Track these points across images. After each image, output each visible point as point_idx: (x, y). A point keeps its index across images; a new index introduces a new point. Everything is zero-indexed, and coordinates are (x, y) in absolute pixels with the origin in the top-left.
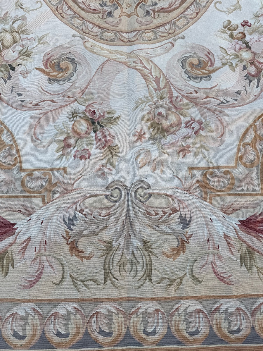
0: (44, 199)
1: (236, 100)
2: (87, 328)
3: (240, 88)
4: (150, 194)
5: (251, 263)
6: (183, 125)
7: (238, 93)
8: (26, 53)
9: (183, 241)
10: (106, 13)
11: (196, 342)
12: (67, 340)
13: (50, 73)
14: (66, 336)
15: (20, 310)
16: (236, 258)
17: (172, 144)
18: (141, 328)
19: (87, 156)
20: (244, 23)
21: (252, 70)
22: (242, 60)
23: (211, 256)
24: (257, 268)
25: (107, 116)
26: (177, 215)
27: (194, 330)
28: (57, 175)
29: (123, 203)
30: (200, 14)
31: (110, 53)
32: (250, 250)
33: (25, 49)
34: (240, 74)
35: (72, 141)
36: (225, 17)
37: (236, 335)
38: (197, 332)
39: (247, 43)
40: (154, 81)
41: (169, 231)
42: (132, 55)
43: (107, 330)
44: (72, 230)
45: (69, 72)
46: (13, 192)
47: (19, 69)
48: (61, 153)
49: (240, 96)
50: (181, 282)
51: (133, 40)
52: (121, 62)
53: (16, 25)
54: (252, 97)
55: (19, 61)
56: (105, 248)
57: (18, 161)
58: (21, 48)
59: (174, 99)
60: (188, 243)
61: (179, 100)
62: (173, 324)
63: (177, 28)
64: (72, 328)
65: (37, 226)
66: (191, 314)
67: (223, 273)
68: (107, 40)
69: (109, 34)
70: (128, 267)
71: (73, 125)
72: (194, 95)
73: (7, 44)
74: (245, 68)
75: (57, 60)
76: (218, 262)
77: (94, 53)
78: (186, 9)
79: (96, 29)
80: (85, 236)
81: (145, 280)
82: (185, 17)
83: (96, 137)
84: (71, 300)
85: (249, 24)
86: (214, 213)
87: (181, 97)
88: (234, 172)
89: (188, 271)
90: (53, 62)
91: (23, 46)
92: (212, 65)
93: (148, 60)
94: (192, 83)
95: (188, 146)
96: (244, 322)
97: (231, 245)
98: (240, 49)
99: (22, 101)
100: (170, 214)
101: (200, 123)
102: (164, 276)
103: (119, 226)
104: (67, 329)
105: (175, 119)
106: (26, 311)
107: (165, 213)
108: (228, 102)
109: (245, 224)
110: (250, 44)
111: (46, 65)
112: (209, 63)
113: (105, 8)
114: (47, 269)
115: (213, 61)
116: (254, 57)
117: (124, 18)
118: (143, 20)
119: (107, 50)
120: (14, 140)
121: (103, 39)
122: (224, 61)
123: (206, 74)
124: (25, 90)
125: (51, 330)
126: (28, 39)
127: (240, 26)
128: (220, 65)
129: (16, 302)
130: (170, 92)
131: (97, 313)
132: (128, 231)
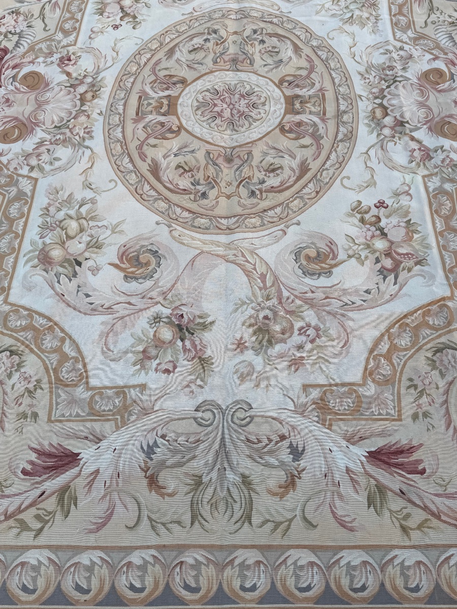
0: (116, 424)
1: (364, 301)
2: (168, 581)
3: (371, 286)
4: (252, 417)
5: (382, 504)
6: (296, 332)
7: (368, 292)
8: (97, 244)
9: (293, 476)
10: (200, 194)
11: (307, 600)
12: (143, 595)
13: (126, 269)
14: (141, 590)
15: (84, 559)
16: (362, 499)
17: (281, 356)
18: (237, 584)
19: (171, 369)
20: (378, 205)
21: (388, 263)
22: (374, 251)
23: (329, 494)
24: (390, 511)
25: (198, 320)
26: (286, 443)
27: (305, 585)
28: (133, 393)
29: (217, 427)
30: (321, 194)
31: (204, 243)
32: (381, 489)
33: (95, 240)
34: (371, 269)
35: (153, 352)
36: (353, 197)
37: (360, 594)
38: (309, 588)
39: (381, 230)
40: (259, 278)
41: (276, 463)
42: (232, 246)
43: (193, 585)
44: (152, 459)
45: (150, 268)
46: (78, 415)
47: (87, 264)
48: (138, 367)
49: (370, 296)
50: (289, 525)
51: (233, 227)
52: (218, 256)
53: (83, 210)
54: (387, 297)
55: (87, 255)
56: (193, 482)
57: (83, 377)
58: (89, 239)
59: (284, 300)
60: (300, 478)
61: (290, 300)
62: (279, 577)
63: (290, 212)
64: (149, 581)
65: (108, 456)
66: (302, 567)
67: (345, 516)
68: (200, 228)
69: (203, 221)
70: (222, 507)
71: (155, 332)
72: (309, 295)
73: (71, 233)
74: (378, 261)
75: (136, 253)
76: (338, 503)
77: (183, 244)
78: (304, 188)
79: (186, 214)
80: (168, 467)
81: (244, 523)
82: (301, 198)
83: (184, 346)
84: (148, 547)
85: (385, 205)
86: (334, 442)
87: (292, 297)
88: (361, 390)
89: (298, 512)
90: (131, 255)
91: (91, 236)
92: (335, 257)
93: (252, 252)
94: (307, 280)
95: (302, 358)
96: (371, 578)
97: (357, 482)
98: (373, 237)
99: (91, 304)
100: (277, 443)
101: (317, 329)
102: (268, 517)
103: (210, 457)
104: (143, 581)
105: (284, 324)
106: (91, 560)
107: (270, 440)
108: (353, 303)
109: (375, 456)
110: (386, 231)
111: (121, 259)
112: (331, 255)
113: (198, 187)
114: (119, 509)
115: (336, 253)
116: (390, 248)
117: (223, 200)
118: (248, 202)
119: (199, 240)
120: (79, 351)
121: (195, 227)
122: (350, 252)
123: (326, 269)
124: (95, 290)
125: (122, 582)
126: (99, 227)
127: (373, 208)
128: (345, 257)
129: (78, 549)
130: (280, 292)
131: (182, 563)
132: (222, 464)
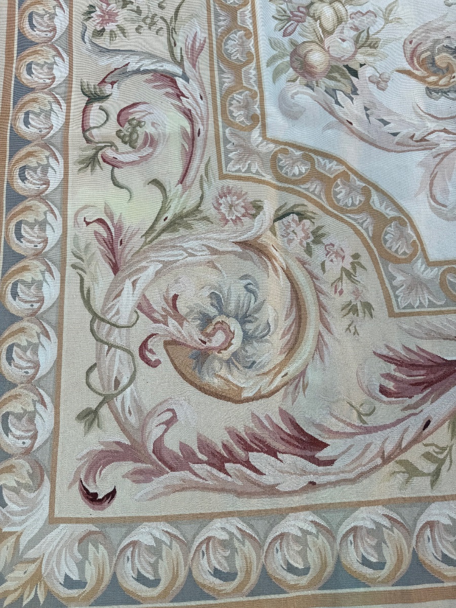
8: (369, 42)
13: (424, 77)
33: (364, 35)
47: (365, 74)
55: (360, 58)
58: (353, 33)
73: (328, 25)
75: (429, 53)
90: (424, 56)
91: (356, 29)
99: (395, 134)
111: (412, 63)
126: (363, 15)
